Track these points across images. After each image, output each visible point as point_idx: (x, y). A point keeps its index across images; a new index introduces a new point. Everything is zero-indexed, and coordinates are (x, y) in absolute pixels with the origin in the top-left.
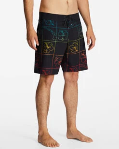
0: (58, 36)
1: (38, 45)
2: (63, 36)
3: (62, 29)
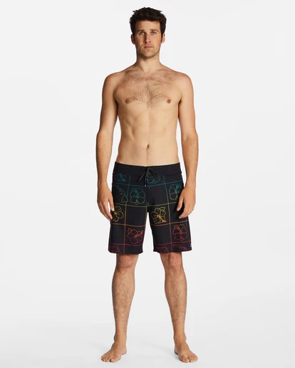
0: (129, 198)
1: (113, 210)
2: (138, 197)
3: (136, 187)
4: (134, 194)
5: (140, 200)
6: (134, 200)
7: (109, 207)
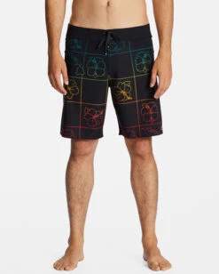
0: (86, 70)
2: (96, 68)
3: (95, 56)
4: (91, 64)
5: (100, 72)
6: (92, 72)
7: (62, 80)
